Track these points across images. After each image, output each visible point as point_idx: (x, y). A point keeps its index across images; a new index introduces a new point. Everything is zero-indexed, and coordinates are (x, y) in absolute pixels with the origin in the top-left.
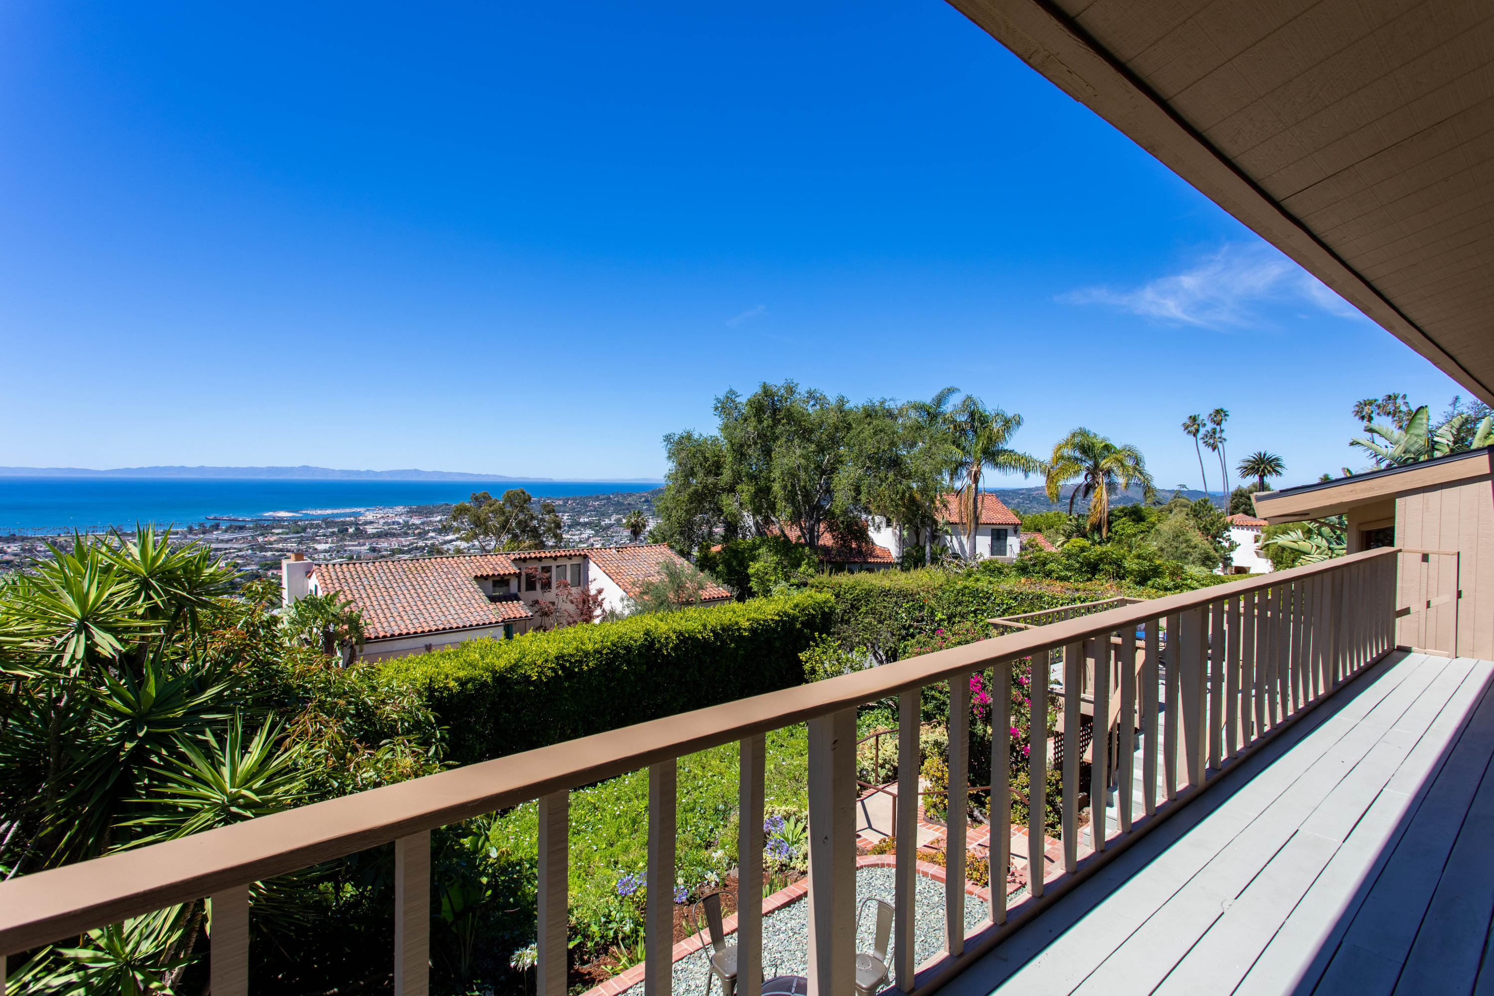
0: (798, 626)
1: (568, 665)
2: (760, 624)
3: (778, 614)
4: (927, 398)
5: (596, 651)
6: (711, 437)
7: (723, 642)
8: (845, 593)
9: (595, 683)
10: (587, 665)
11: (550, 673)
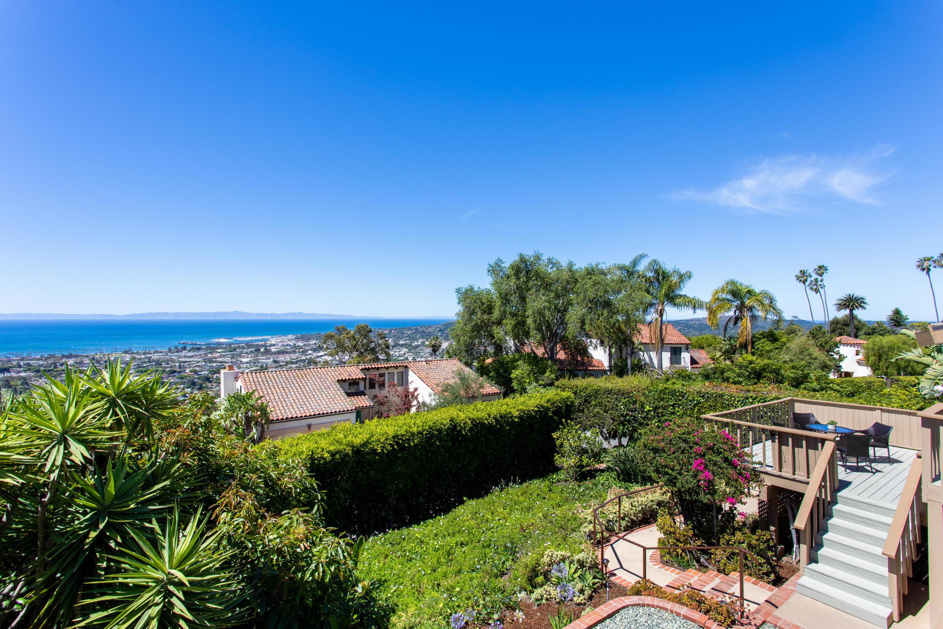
0: (550, 414)
1: (401, 442)
2: (525, 413)
3: (537, 407)
4: (627, 262)
5: (419, 433)
6: (486, 289)
7: (501, 425)
8: (580, 392)
9: (418, 454)
10: (413, 442)
11: (389, 448)
